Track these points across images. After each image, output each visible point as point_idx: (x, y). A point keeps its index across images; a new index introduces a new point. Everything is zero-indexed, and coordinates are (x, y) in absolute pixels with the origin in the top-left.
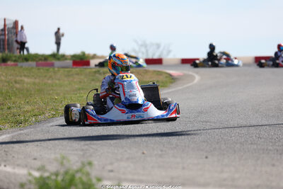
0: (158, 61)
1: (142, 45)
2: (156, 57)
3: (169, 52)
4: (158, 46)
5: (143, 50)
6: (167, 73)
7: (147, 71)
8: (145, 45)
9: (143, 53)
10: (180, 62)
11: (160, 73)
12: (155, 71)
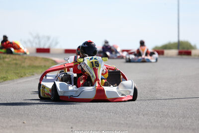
0: (47, 51)
1: (36, 37)
2: (46, 47)
3: (57, 43)
4: (49, 38)
5: (37, 41)
6: (52, 60)
7: (36, 58)
8: (38, 37)
9: (36, 43)
10: (64, 51)
11: (47, 60)
12: (43, 58)
